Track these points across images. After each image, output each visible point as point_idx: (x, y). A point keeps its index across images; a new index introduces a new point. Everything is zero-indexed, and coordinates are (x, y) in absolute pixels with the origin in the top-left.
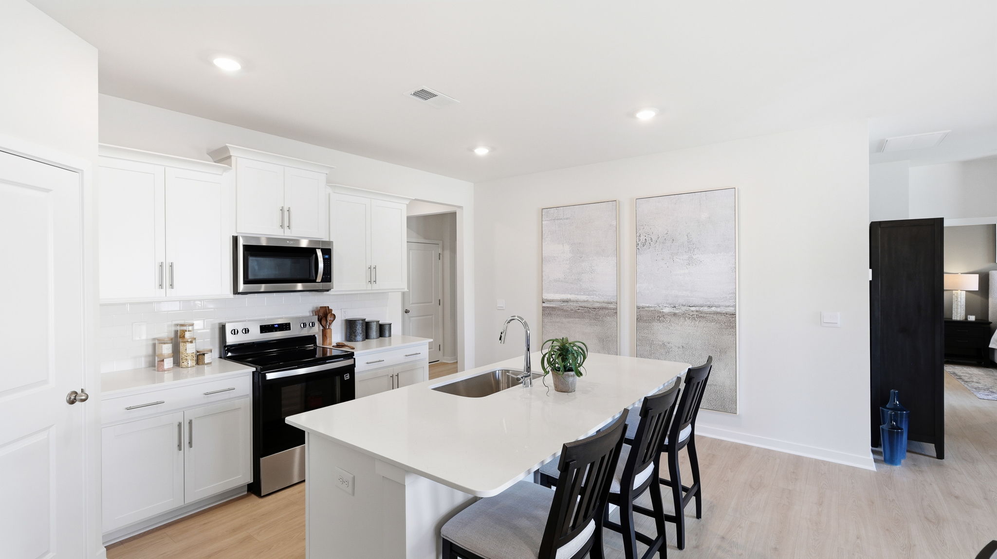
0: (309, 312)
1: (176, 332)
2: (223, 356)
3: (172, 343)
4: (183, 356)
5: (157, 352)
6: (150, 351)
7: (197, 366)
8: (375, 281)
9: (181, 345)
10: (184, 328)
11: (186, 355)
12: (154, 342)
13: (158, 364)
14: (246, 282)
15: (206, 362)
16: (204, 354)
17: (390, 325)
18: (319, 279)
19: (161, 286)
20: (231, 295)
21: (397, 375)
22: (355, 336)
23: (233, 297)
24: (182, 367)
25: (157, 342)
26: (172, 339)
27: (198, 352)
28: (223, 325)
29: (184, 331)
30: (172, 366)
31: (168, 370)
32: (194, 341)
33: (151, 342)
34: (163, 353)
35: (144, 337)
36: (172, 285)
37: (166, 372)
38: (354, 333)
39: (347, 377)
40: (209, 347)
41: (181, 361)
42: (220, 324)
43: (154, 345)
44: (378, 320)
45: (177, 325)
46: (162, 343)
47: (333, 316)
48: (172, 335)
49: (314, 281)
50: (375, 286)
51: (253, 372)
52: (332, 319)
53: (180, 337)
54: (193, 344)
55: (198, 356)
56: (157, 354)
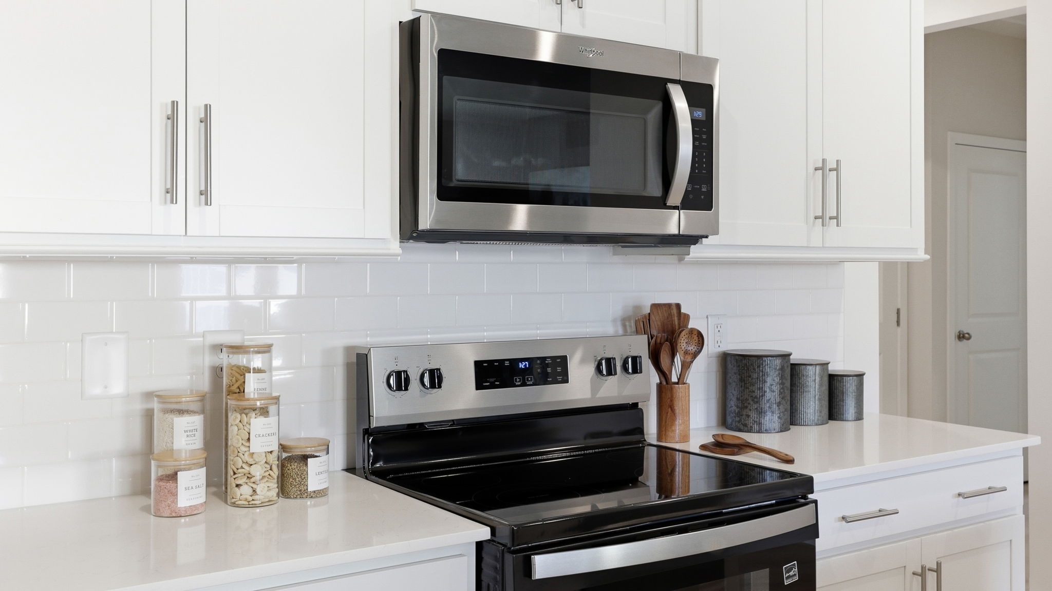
0: (614, 321)
1: (217, 372)
2: (359, 465)
3: (203, 412)
4: (240, 464)
5: (159, 445)
6: (136, 439)
7: (283, 501)
8: (836, 218)
9: (234, 418)
10: (242, 360)
11: (247, 458)
12: (149, 406)
13: (159, 489)
14: (446, 192)
15: (310, 489)
16: (305, 458)
17: (860, 376)
18: (676, 195)
19: (171, 193)
20: (394, 245)
21: (938, 570)
22: (761, 412)
23: (400, 251)
24: (234, 505)
25: (156, 405)
26: (202, 398)
27: (283, 448)
28: (359, 356)
29: (243, 371)
30: (203, 500)
31: (191, 512)
32: (272, 409)
33: (139, 406)
34: (175, 447)
35: (118, 388)
36: (205, 194)
37: (183, 520)
38: (757, 400)
39: (791, 574)
40: (320, 433)
41: (232, 482)
42: (348, 349)
43: (149, 416)
44: (823, 358)
45: (218, 348)
46: (172, 411)
47: (696, 338)
48: (205, 384)
49: (661, 203)
50: (835, 235)
51: (480, 545)
52: (692, 348)
53: (230, 392)
54: (272, 420)
55: (283, 465)
56: (156, 449)
